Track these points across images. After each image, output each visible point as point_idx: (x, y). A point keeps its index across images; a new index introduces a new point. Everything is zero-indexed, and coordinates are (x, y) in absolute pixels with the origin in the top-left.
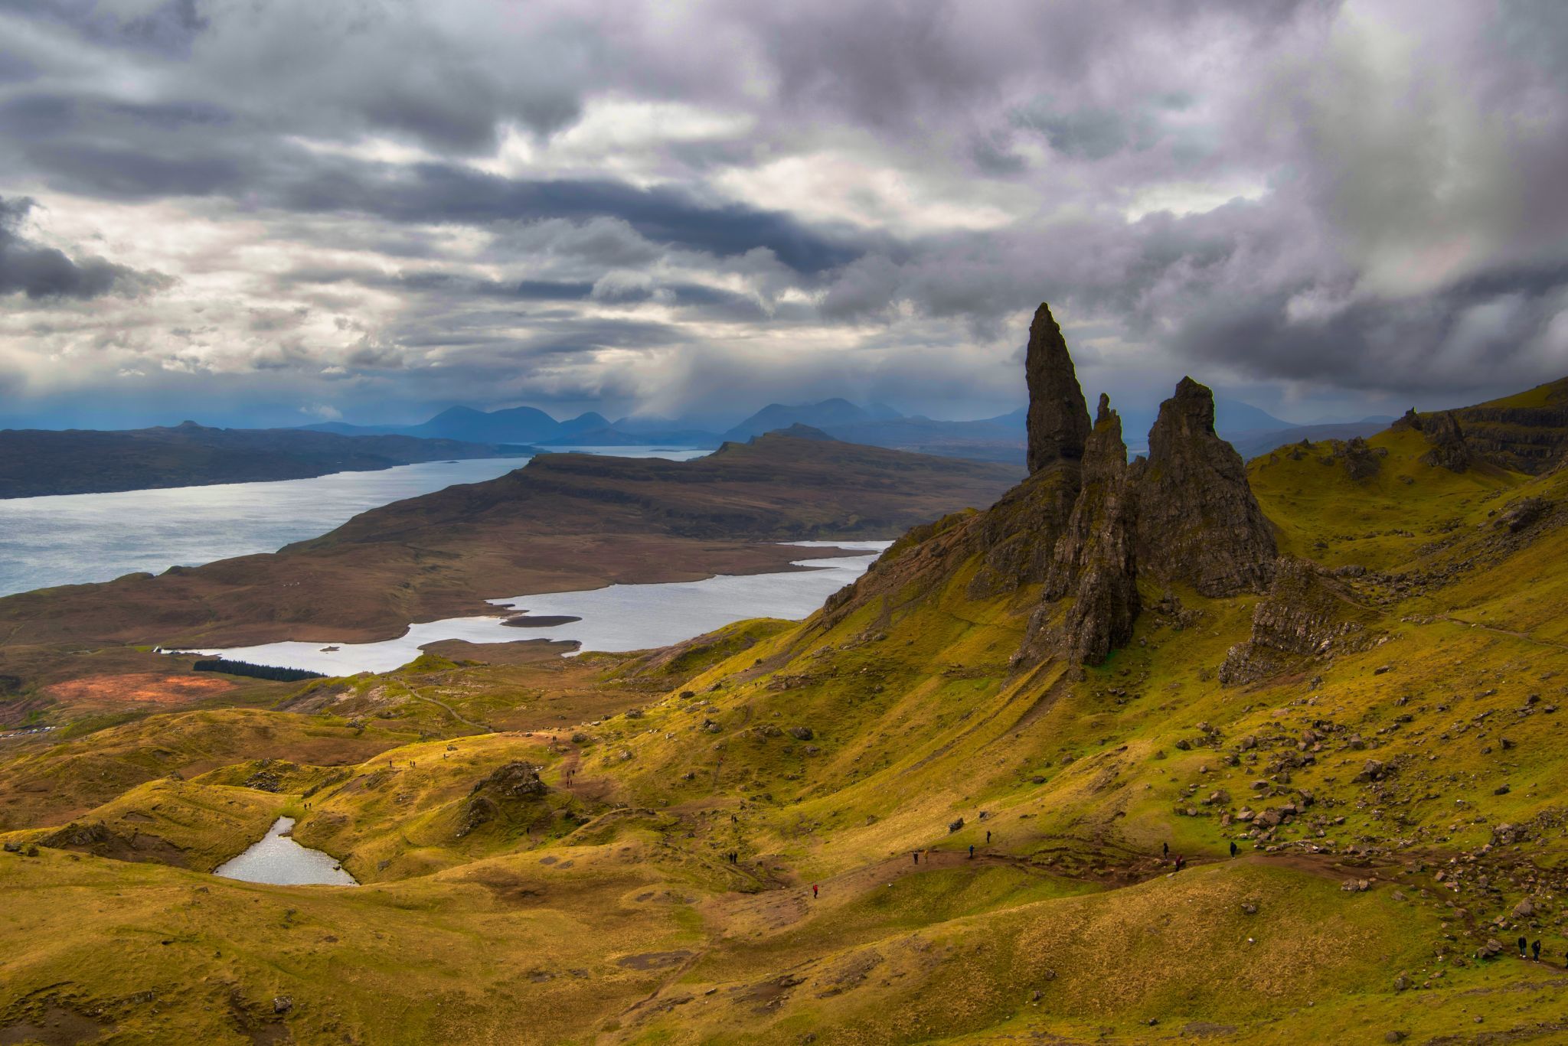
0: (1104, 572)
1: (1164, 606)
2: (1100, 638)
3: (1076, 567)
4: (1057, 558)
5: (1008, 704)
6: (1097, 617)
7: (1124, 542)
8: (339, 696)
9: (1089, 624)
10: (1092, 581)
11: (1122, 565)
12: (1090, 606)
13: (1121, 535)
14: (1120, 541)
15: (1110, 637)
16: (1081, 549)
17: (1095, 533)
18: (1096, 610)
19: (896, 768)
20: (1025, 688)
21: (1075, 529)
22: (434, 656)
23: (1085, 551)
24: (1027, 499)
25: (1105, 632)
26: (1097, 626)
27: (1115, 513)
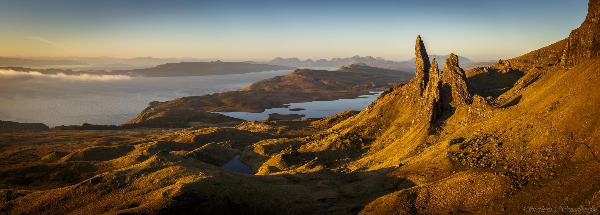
0: (434, 100)
1: (449, 108)
2: (434, 116)
3: (428, 99)
4: (423, 97)
5: (412, 133)
6: (433, 111)
7: (439, 93)
8: (249, 126)
9: (431, 112)
10: (432, 102)
11: (439, 98)
12: (431, 109)
13: (438, 91)
14: (438, 93)
15: (436, 116)
16: (429, 95)
17: (432, 91)
18: (433, 110)
19: (386, 149)
20: (416, 129)
21: (427, 90)
22: (272, 117)
23: (430, 95)
24: (416, 82)
25: (435, 115)
26: (433, 113)
27: (437, 86)
